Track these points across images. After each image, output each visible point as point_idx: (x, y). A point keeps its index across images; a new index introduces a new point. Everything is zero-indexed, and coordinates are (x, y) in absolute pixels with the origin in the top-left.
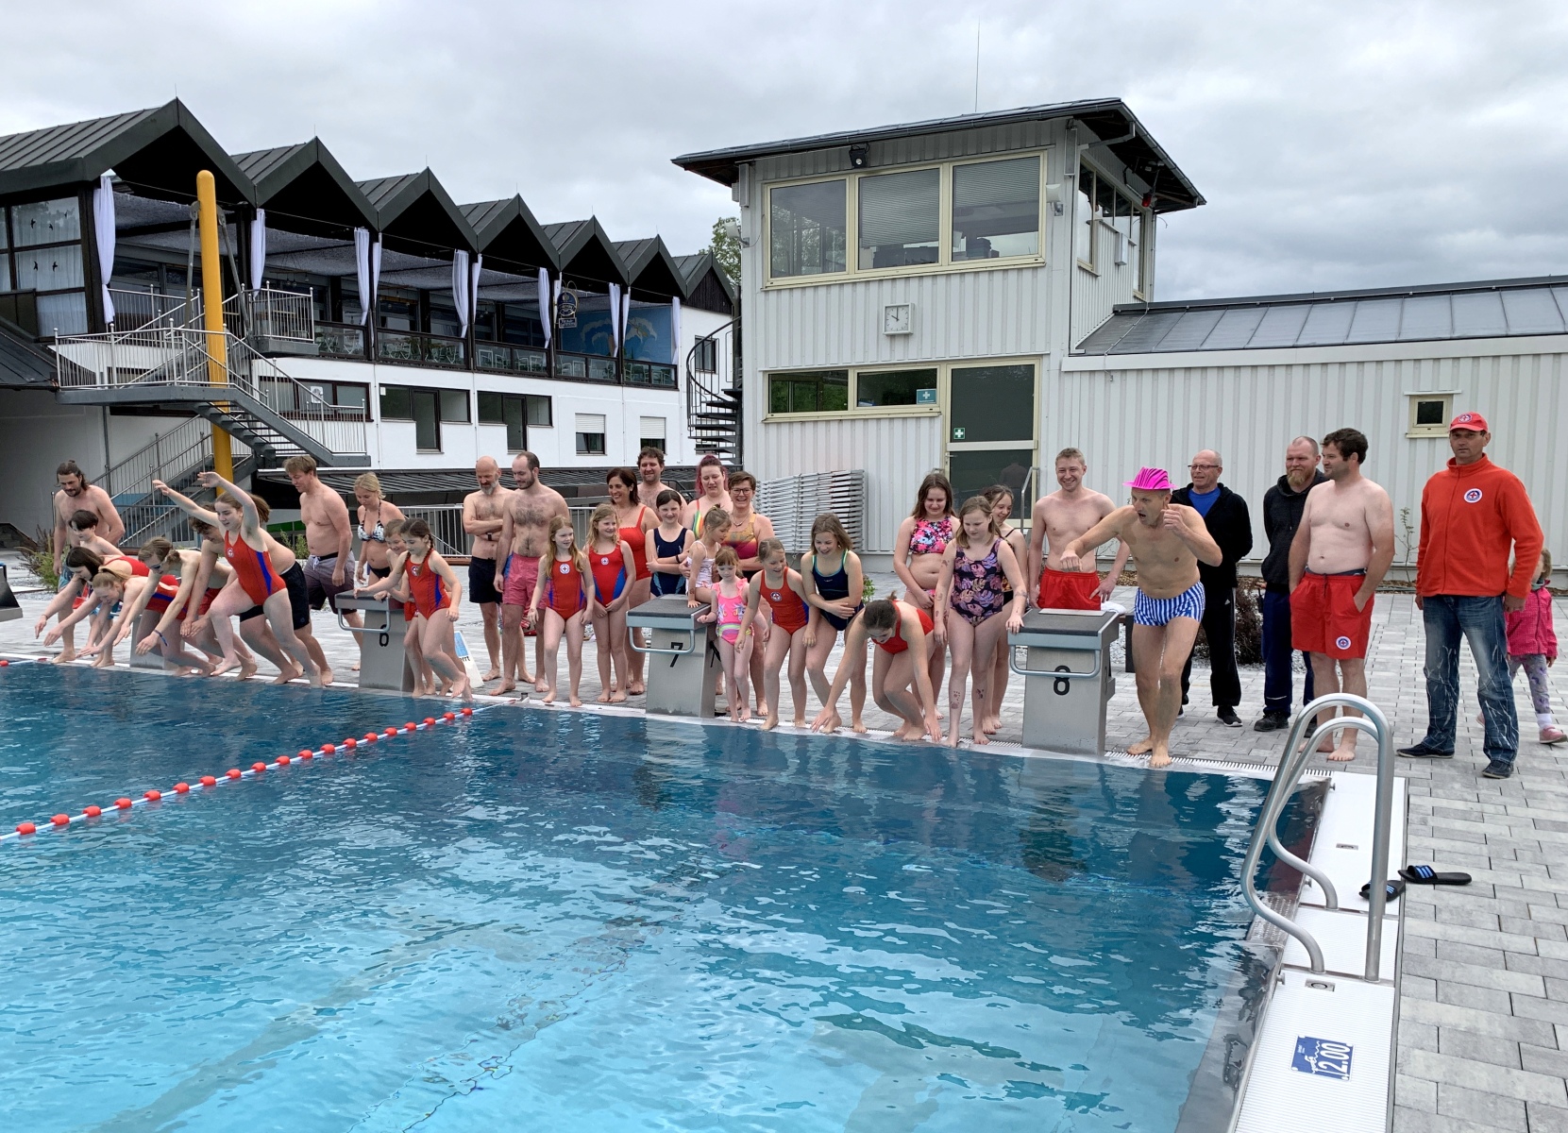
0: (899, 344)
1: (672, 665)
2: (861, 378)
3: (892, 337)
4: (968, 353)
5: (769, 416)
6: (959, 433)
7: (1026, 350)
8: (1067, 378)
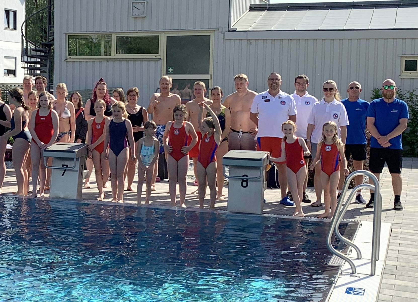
0: (139, 21)
1: (63, 175)
2: (118, 39)
3: (135, 18)
4: (176, 27)
5: (68, 57)
6: (171, 70)
7: (206, 27)
8: (228, 42)
